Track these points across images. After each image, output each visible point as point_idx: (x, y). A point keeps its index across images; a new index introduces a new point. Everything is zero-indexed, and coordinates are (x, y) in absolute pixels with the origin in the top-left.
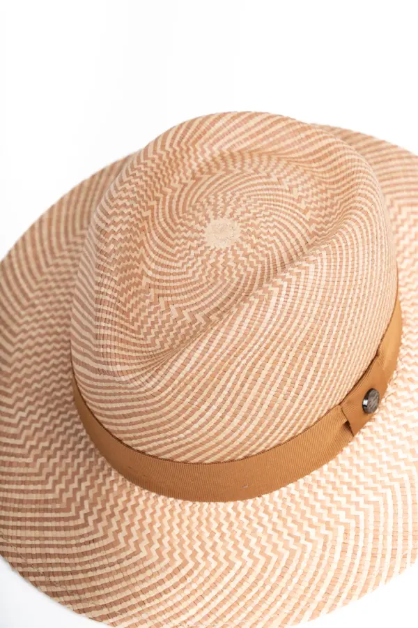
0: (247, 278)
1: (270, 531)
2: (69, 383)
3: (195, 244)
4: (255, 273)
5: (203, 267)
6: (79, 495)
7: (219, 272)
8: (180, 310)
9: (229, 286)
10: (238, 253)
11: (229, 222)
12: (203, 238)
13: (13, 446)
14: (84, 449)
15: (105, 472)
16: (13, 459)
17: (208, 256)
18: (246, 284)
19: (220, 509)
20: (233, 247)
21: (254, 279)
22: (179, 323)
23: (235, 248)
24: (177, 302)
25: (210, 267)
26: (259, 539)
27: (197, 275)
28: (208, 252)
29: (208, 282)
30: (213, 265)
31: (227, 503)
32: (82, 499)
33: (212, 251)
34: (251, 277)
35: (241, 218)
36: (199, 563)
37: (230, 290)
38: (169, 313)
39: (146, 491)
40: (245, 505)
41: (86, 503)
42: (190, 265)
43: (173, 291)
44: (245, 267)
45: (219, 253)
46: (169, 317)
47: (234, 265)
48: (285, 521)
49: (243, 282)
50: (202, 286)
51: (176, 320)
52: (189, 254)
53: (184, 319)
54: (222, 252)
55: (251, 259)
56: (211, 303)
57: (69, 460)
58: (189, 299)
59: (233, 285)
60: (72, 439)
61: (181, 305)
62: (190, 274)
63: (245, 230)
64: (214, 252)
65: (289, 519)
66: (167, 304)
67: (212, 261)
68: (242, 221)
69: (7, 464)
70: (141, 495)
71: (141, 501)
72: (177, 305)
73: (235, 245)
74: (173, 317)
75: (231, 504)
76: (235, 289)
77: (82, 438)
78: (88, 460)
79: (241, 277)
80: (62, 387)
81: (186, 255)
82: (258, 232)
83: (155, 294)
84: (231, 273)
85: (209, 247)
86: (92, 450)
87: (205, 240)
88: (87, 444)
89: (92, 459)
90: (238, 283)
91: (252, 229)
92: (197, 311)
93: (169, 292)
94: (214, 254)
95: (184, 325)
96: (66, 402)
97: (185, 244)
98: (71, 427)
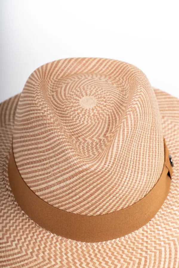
0: (111, 114)
1: (165, 231)
2: (28, 219)
3: (79, 111)
4: (113, 111)
5: (89, 118)
6: (70, 259)
7: (98, 117)
8: (91, 139)
9: (106, 120)
10: (101, 106)
11: (88, 97)
12: (82, 107)
13: (21, 257)
14: (57, 241)
15: (75, 245)
16: (26, 262)
17: (89, 113)
18: (112, 117)
19: (137, 234)
20: (97, 105)
21: (114, 114)
22: (94, 144)
23: (98, 105)
24: (88, 136)
25: (93, 117)
26: (163, 236)
27: (89, 122)
28: (88, 111)
29: (96, 122)
30: (93, 115)
31: (139, 230)
32: (73, 260)
33: (89, 110)
34: (112, 114)
35: (92, 94)
36: (147, 257)
37: (107, 122)
38: (87, 142)
39: (100, 243)
40: (147, 227)
41: (76, 261)
42: (83, 120)
43: (83, 133)
44: (108, 111)
45: (93, 110)
46: (88, 143)
47: (103, 112)
48: (168, 224)
49: (110, 116)
50: (94, 125)
51: (92, 143)
52: (80, 116)
53: (95, 141)
54: (94, 109)
55: (108, 107)
56: (103, 130)
57: (54, 249)
58: (92, 133)
59: (107, 119)
60: (48, 240)
61: (90, 137)
62: (86, 123)
63: (97, 97)
64: (90, 110)
65: (170, 223)
66: (84, 139)
67: (92, 114)
68: (93, 95)
69: (25, 265)
70: (98, 246)
71: (100, 248)
72: (88, 137)
73: (97, 104)
74: (90, 143)
75: (141, 229)
76: (109, 120)
77: (52, 238)
78: (63, 245)
79: (108, 115)
80: (26, 223)
81: (78, 117)
82: (103, 96)
83: (75, 138)
84: (103, 115)
85: (87, 109)
86: (61, 240)
87: (83, 108)
88: (57, 239)
89: (64, 243)
90: (109, 118)
91: (100, 96)
92: (99, 136)
93: (81, 134)
94: (91, 111)
95: (97, 144)
96: (33, 228)
97: (74, 113)
98: (44, 236)
